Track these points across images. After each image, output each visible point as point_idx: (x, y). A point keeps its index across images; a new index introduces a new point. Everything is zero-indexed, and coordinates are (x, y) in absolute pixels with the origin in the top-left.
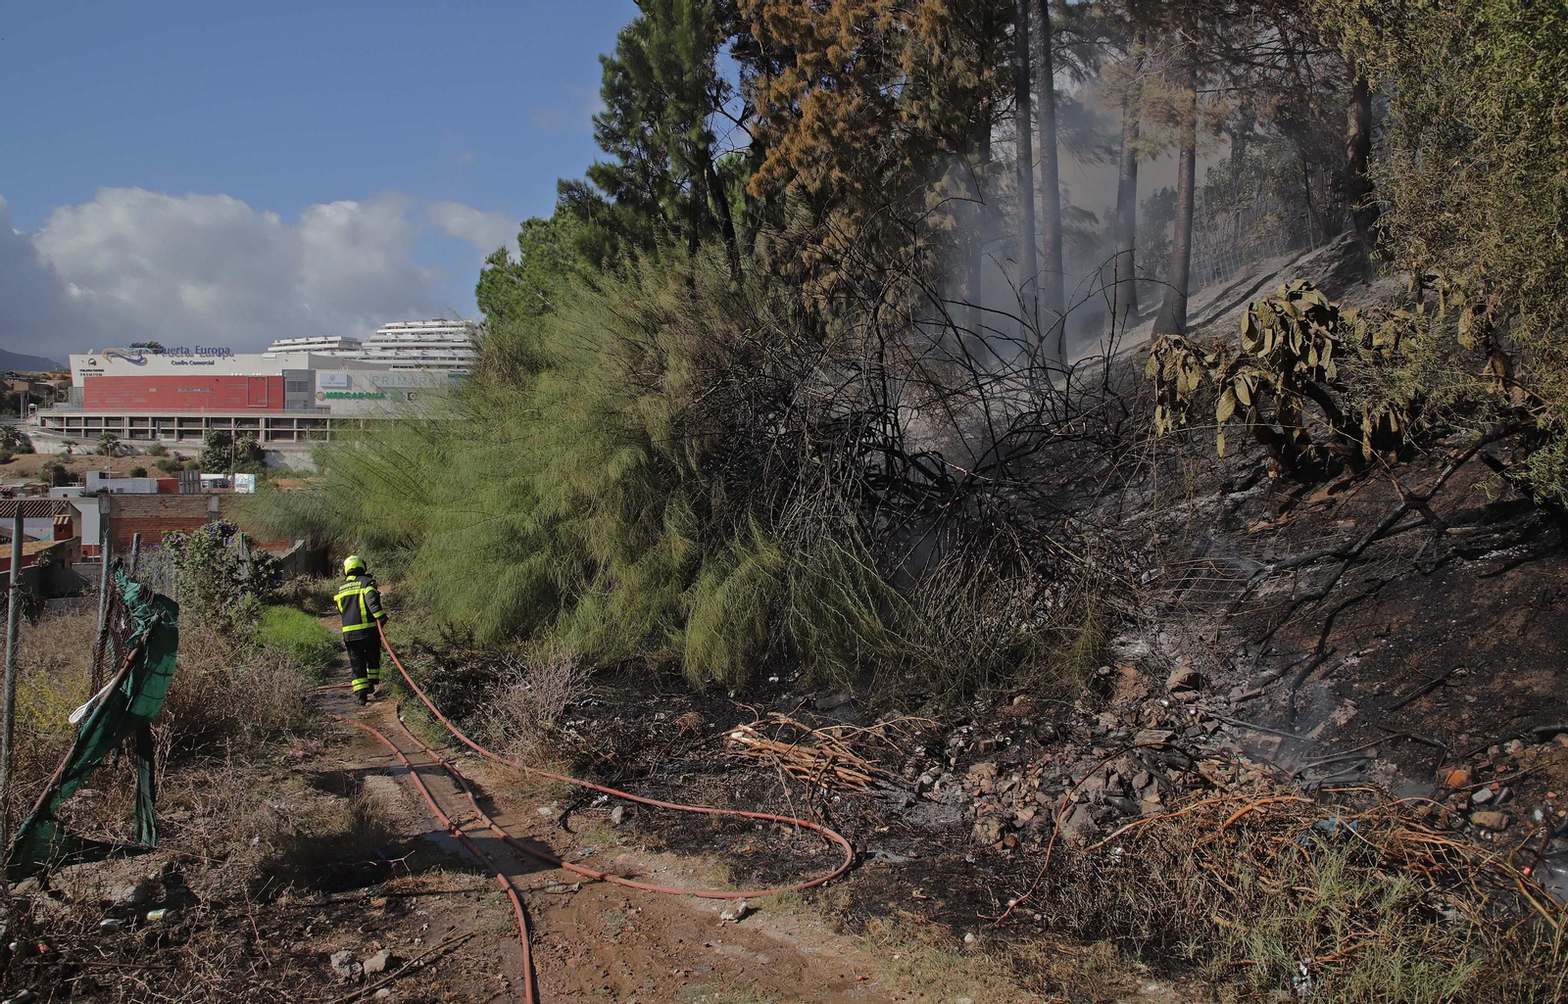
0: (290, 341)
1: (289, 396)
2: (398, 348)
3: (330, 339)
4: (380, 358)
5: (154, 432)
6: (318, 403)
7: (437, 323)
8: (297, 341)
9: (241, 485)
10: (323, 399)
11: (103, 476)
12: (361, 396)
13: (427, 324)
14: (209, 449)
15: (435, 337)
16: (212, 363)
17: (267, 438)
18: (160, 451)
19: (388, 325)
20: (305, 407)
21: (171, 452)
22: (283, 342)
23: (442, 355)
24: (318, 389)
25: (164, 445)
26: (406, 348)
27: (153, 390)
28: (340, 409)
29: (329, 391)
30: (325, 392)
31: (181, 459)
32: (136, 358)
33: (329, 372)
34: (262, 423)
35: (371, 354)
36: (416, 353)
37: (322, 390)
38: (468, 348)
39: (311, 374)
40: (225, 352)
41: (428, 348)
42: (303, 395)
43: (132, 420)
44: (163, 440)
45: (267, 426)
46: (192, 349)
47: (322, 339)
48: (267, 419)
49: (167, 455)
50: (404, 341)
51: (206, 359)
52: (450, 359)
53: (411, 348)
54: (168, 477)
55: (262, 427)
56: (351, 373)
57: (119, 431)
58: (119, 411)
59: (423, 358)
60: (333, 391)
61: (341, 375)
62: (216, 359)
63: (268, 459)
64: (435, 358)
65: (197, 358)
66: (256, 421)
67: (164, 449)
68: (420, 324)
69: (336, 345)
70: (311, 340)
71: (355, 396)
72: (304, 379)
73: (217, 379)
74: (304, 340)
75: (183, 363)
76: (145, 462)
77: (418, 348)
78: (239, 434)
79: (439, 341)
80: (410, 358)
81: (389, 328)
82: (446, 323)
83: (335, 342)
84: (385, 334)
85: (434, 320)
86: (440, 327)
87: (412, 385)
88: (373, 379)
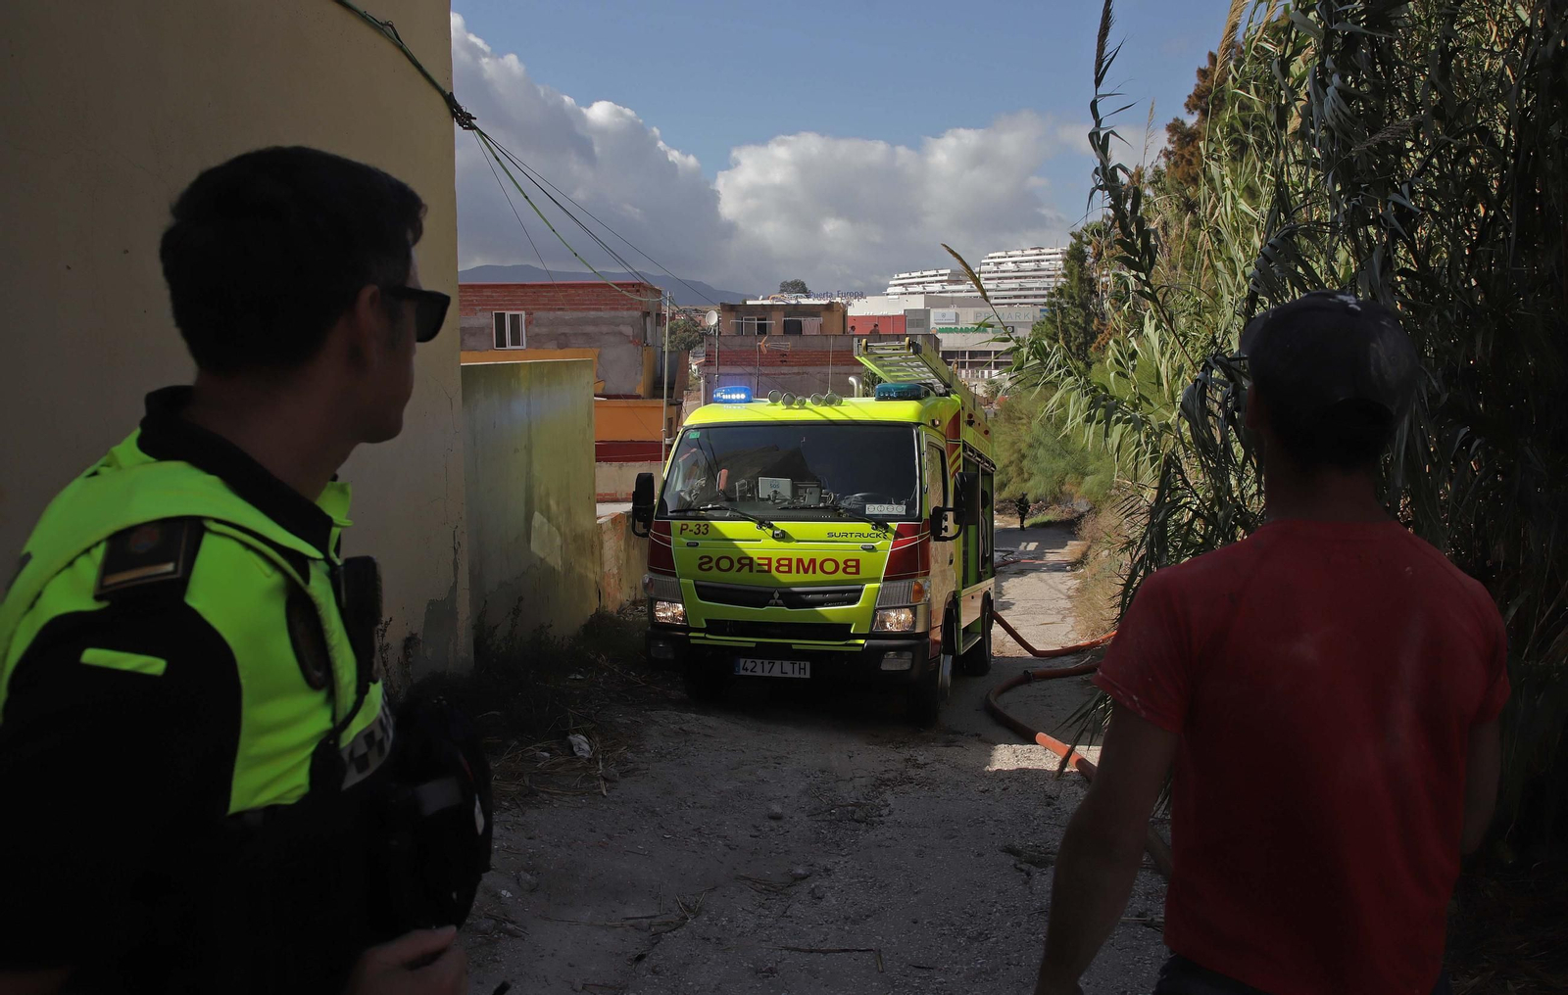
0: (907, 275)
2: (999, 278)
3: (941, 272)
7: (1035, 252)
8: (913, 275)
10: (936, 334)
12: (967, 331)
13: (1026, 252)
15: (1032, 265)
19: (991, 255)
22: (901, 276)
23: (1037, 285)
24: (933, 325)
26: (1006, 278)
28: (951, 342)
29: (941, 326)
30: (938, 327)
33: (940, 310)
36: (1014, 284)
37: (935, 326)
38: (1060, 276)
39: (926, 313)
41: (1026, 277)
42: (919, 331)
46: (835, 293)
47: (934, 272)
50: (1004, 272)
53: (1011, 278)
56: (958, 310)
59: (1021, 289)
60: (944, 326)
61: (951, 312)
64: (1031, 289)
68: (1019, 253)
69: (946, 278)
70: (925, 273)
71: (962, 330)
72: (921, 316)
74: (919, 274)
77: (1016, 278)
79: (1035, 270)
80: (1009, 290)
81: (992, 258)
82: (1043, 251)
83: (946, 275)
84: (988, 264)
85: (1032, 249)
86: (1038, 255)
87: (1010, 320)
88: (977, 315)
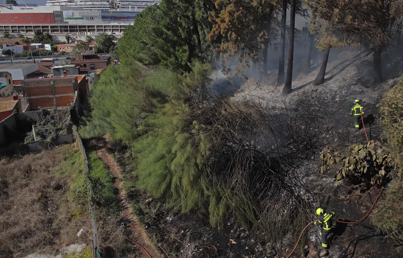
1: (56, 19)
4: (80, 5)
5: (19, 30)
6: (65, 21)
9: (47, 48)
10: (66, 20)
11: (7, 46)
12: (77, 19)
14: (35, 36)
16: (32, 9)
17: (51, 32)
18: (22, 36)
20: (61, 22)
21: (25, 37)
23: (98, 4)
24: (64, 16)
25: (22, 34)
27: (16, 17)
28: (72, 22)
30: (66, 17)
31: (28, 39)
32: (9, 7)
33: (67, 11)
34: (49, 27)
35: (78, 4)
36: (91, 3)
37: (65, 17)
39: (62, 12)
40: (35, 5)
42: (60, 19)
43: (12, 27)
44: (22, 33)
45: (51, 28)
46: (26, 4)
48: (51, 26)
49: (24, 38)
51: (30, 8)
52: (101, 5)
54: (25, 45)
55: (50, 28)
56: (73, 11)
57: (9, 30)
58: (8, 24)
59: (93, 5)
60: (69, 17)
61: (70, 12)
62: (33, 7)
63: (53, 38)
64: (96, 5)
65: (27, 7)
66: (48, 27)
67: (23, 36)
71: (75, 19)
72: (60, 14)
73: (35, 14)
75: (23, 9)
76: (19, 40)
77: (91, 1)
78: (44, 31)
80: (89, 5)
87: (91, 15)
88: (80, 13)
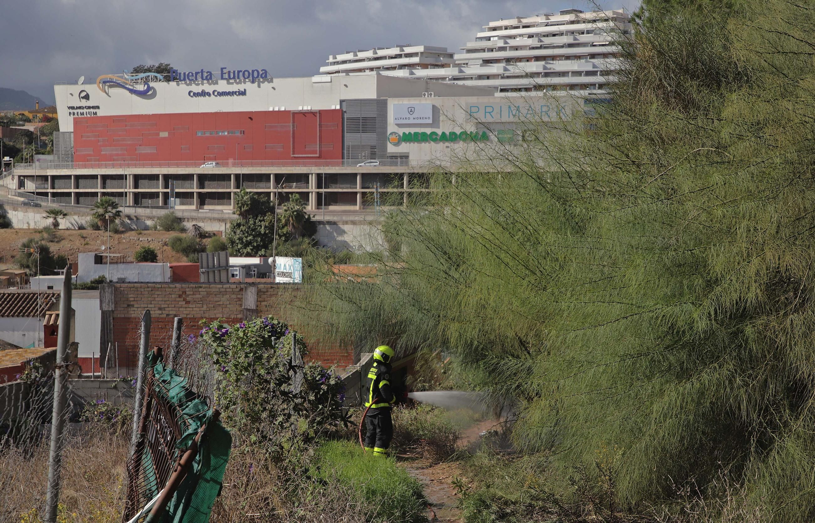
0: (350, 56)
1: (351, 139)
2: (508, 60)
3: (408, 50)
4: (480, 77)
5: (166, 196)
6: (391, 149)
7: (568, 18)
8: (361, 55)
9: (283, 274)
10: (397, 144)
11: (99, 260)
12: (453, 138)
13: (553, 19)
14: (241, 220)
15: (565, 40)
16: (243, 93)
17: (319, 204)
18: (174, 223)
19: (493, 24)
20: (373, 156)
21: (189, 225)
22: (340, 58)
23: (576, 68)
24: (391, 128)
25: (179, 215)
26: (520, 59)
27: (164, 134)
29: (407, 130)
30: (401, 131)
31: (203, 235)
32: (141, 87)
33: (406, 102)
34: (313, 180)
35: (468, 71)
36: (534, 67)
37: (396, 129)
38: (614, 55)
39: (381, 105)
40: (260, 76)
41: (553, 58)
42: (369, 138)
43: (137, 178)
44: (179, 208)
45: (319, 186)
46: (216, 73)
47: (395, 51)
48: (319, 176)
49: (183, 230)
50: (516, 48)
51: (235, 87)
52: (588, 73)
53: (528, 59)
54: (184, 262)
55: (312, 187)
56: (438, 101)
57: (120, 195)
58: (121, 166)
59: (547, 75)
60: (413, 130)
61: (424, 105)
62: (248, 86)
63: (321, 235)
64: (563, 74)
65: (223, 86)
66: (304, 179)
67: (180, 220)
68: (541, 19)
69: (416, 60)
70: (381, 53)
71: (444, 138)
72: (371, 113)
73: (250, 116)
74: (370, 54)
75: (204, 94)
76: (156, 241)
77: (538, 58)
78: (281, 198)
79: (570, 46)
81: (494, 29)
82: (582, 16)
83: (415, 54)
84: (489, 39)
85: (563, 13)
86: (572, 22)
87: (530, 118)
88: (471, 112)
